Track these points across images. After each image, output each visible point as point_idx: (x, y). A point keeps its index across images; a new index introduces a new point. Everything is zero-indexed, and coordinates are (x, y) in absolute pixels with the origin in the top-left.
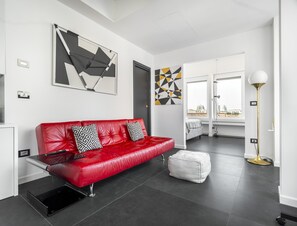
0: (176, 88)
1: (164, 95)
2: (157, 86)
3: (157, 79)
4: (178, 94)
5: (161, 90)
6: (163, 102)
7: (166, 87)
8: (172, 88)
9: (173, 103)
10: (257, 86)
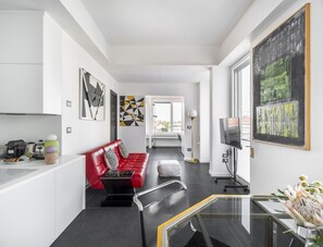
0: (140, 113)
1: (128, 118)
2: (122, 110)
3: (122, 104)
4: (141, 118)
5: (126, 114)
6: (128, 123)
7: (130, 111)
8: (136, 113)
9: (137, 125)
10: (192, 118)
